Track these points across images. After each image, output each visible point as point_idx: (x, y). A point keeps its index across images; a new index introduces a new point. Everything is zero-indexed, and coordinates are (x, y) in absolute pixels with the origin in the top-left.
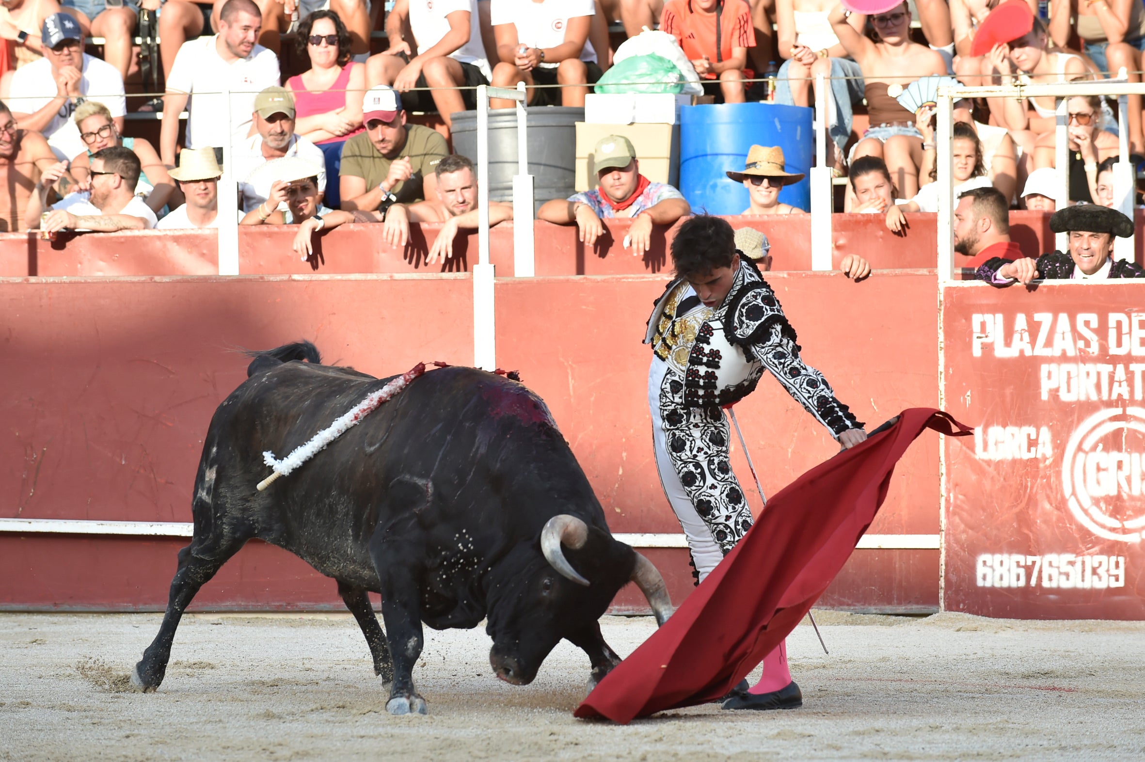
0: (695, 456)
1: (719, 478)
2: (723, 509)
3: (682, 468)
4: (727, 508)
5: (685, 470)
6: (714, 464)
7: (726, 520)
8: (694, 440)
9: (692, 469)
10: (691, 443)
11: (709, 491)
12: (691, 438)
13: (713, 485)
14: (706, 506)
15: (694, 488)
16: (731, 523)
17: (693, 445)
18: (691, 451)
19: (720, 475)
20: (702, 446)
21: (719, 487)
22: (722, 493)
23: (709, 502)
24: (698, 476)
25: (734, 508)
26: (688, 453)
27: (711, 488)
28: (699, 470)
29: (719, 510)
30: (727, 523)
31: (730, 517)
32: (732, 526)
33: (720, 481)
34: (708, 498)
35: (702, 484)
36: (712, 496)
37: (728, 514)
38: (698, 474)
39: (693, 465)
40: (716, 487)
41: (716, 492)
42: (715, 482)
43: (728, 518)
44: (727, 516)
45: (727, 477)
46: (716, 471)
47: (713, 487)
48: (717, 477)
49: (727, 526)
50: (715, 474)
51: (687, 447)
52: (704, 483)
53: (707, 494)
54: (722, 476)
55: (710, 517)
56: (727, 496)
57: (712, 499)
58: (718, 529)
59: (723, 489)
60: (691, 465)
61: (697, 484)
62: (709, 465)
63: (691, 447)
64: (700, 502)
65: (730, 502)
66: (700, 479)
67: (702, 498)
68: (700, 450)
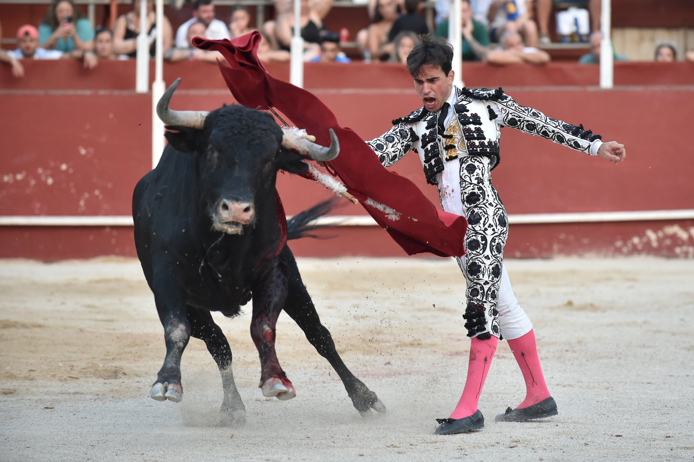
0: (486, 229)
1: (494, 254)
2: (486, 275)
3: (473, 236)
4: (489, 277)
5: (474, 238)
6: (495, 243)
7: (484, 284)
8: (488, 217)
9: (479, 239)
10: (486, 219)
11: (483, 259)
12: (486, 216)
13: (488, 256)
14: (476, 268)
15: (474, 252)
16: (486, 287)
17: (486, 221)
18: (484, 225)
19: (496, 252)
20: (492, 224)
21: (491, 259)
22: (491, 265)
23: (480, 266)
24: (481, 246)
25: (493, 279)
26: (482, 225)
27: (486, 257)
28: (484, 242)
29: (483, 275)
30: (484, 286)
31: (488, 283)
32: (486, 290)
33: (494, 256)
34: (480, 264)
35: (481, 252)
36: (483, 263)
37: (488, 280)
38: (482, 244)
39: (481, 237)
40: (489, 259)
41: (488, 262)
42: (490, 255)
43: (486, 283)
44: (486, 281)
45: (498, 255)
46: (494, 247)
47: (487, 257)
48: (493, 252)
49: (482, 288)
50: (493, 249)
51: (482, 222)
52: (483, 252)
53: (481, 260)
54: (496, 253)
55: (475, 277)
56: (493, 268)
57: (483, 266)
58: (475, 287)
59: (493, 262)
60: (480, 236)
61: (478, 251)
62: (492, 241)
63: (485, 222)
64: (474, 264)
65: (493, 273)
66: (481, 248)
67: (477, 261)
68: (490, 226)
